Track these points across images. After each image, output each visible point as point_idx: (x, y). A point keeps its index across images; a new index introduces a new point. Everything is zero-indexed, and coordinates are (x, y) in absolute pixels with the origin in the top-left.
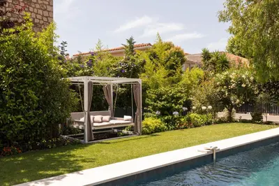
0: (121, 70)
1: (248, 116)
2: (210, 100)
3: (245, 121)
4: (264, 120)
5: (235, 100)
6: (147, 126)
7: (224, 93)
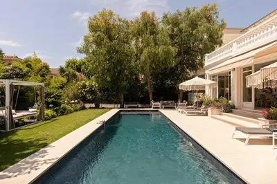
0: (10, 75)
1: (93, 105)
2: (75, 97)
3: (90, 108)
4: (101, 106)
5: (89, 97)
6: (47, 115)
7: (82, 93)
